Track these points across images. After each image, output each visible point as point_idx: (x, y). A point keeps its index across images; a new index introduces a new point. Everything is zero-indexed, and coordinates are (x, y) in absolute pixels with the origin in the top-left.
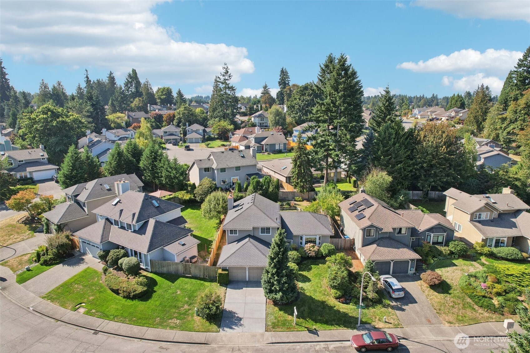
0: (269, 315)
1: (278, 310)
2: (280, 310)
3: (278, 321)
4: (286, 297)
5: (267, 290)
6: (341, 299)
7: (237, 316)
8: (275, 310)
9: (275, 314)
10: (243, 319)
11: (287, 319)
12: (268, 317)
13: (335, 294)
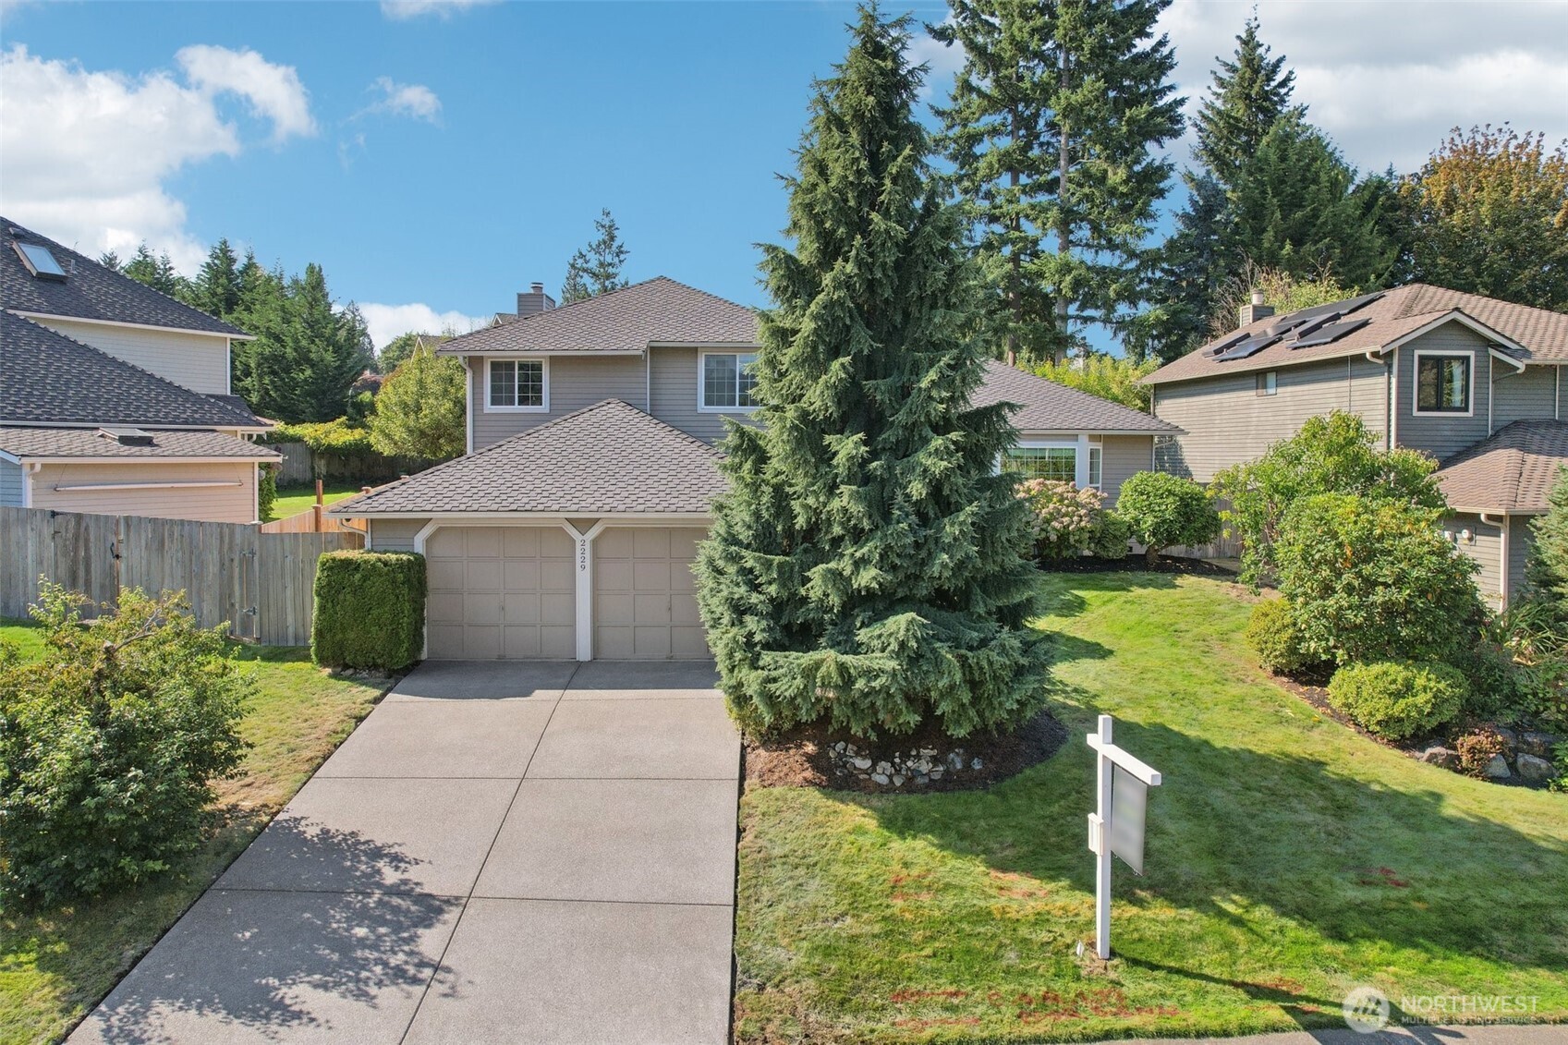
0: (777, 872)
1: (871, 824)
2: (901, 824)
3: (893, 931)
4: (963, 661)
5: (751, 622)
6: (1467, 741)
7: (390, 876)
8: (837, 828)
9: (848, 862)
10: (451, 915)
11: (995, 905)
12: (766, 894)
13: (1398, 695)
